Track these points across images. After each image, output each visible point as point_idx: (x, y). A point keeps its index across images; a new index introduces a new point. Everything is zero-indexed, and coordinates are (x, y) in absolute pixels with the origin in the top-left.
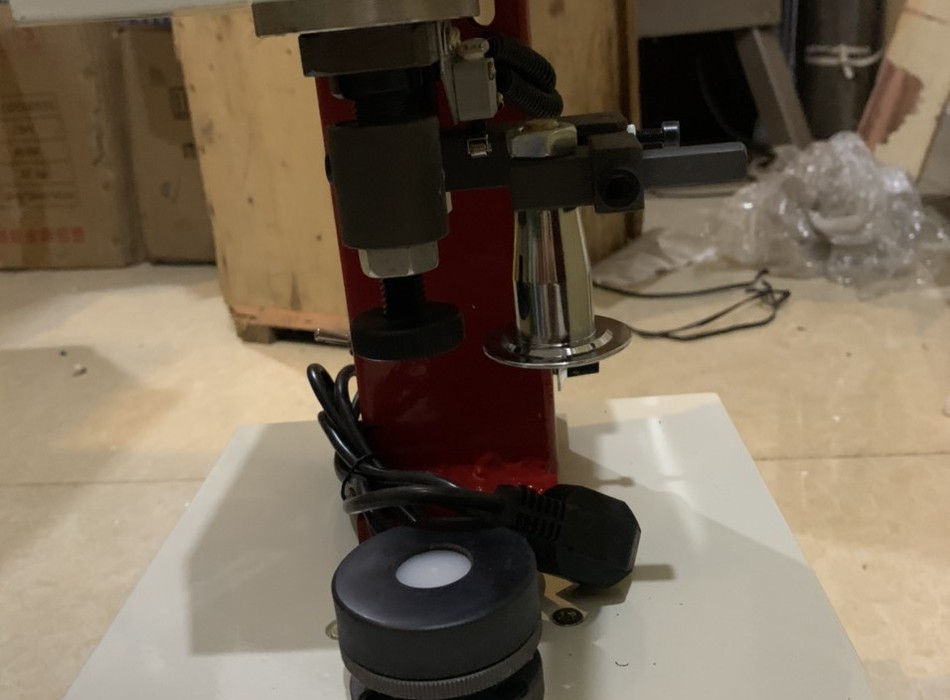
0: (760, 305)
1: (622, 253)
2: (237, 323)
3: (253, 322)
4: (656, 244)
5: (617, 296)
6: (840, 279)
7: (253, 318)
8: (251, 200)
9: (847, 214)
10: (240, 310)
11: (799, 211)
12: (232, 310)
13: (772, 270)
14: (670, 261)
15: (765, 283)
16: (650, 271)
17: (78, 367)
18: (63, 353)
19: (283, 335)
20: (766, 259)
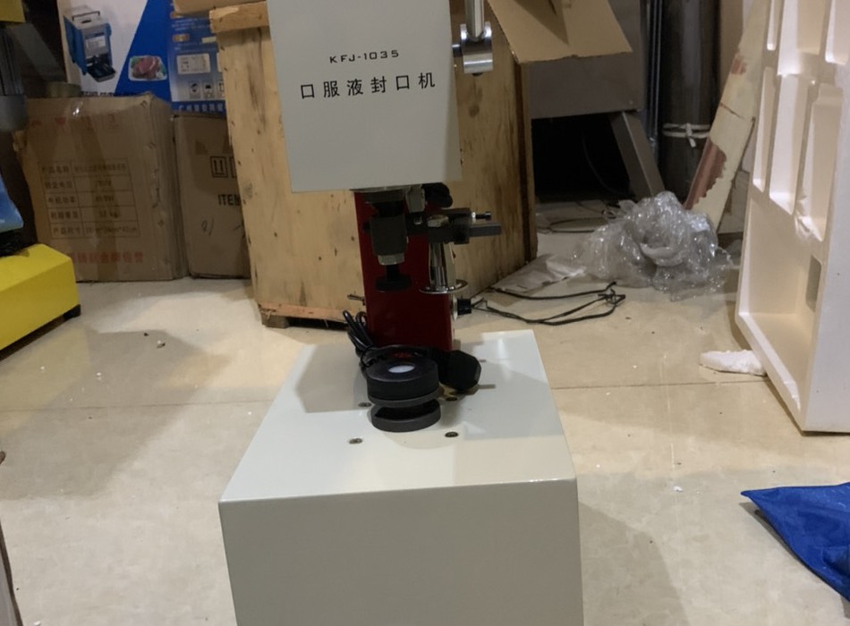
0: (606, 304)
1: (522, 271)
2: (262, 314)
3: (274, 314)
4: (545, 265)
5: (516, 298)
6: (661, 289)
7: (274, 311)
8: (276, 235)
9: (665, 246)
10: (265, 306)
11: (634, 243)
12: (260, 306)
13: (619, 282)
14: (553, 277)
15: (612, 290)
16: (540, 283)
17: (159, 342)
18: (146, 335)
19: (294, 322)
20: (615, 276)
